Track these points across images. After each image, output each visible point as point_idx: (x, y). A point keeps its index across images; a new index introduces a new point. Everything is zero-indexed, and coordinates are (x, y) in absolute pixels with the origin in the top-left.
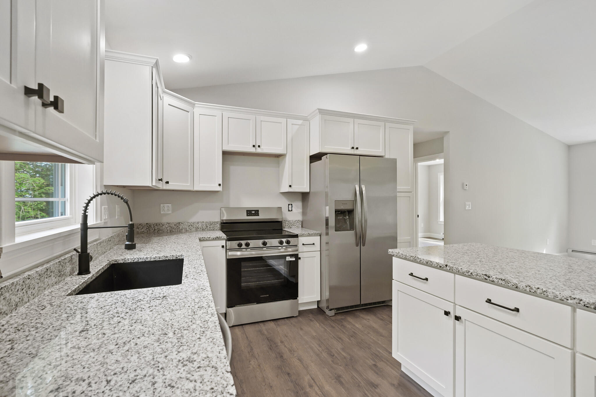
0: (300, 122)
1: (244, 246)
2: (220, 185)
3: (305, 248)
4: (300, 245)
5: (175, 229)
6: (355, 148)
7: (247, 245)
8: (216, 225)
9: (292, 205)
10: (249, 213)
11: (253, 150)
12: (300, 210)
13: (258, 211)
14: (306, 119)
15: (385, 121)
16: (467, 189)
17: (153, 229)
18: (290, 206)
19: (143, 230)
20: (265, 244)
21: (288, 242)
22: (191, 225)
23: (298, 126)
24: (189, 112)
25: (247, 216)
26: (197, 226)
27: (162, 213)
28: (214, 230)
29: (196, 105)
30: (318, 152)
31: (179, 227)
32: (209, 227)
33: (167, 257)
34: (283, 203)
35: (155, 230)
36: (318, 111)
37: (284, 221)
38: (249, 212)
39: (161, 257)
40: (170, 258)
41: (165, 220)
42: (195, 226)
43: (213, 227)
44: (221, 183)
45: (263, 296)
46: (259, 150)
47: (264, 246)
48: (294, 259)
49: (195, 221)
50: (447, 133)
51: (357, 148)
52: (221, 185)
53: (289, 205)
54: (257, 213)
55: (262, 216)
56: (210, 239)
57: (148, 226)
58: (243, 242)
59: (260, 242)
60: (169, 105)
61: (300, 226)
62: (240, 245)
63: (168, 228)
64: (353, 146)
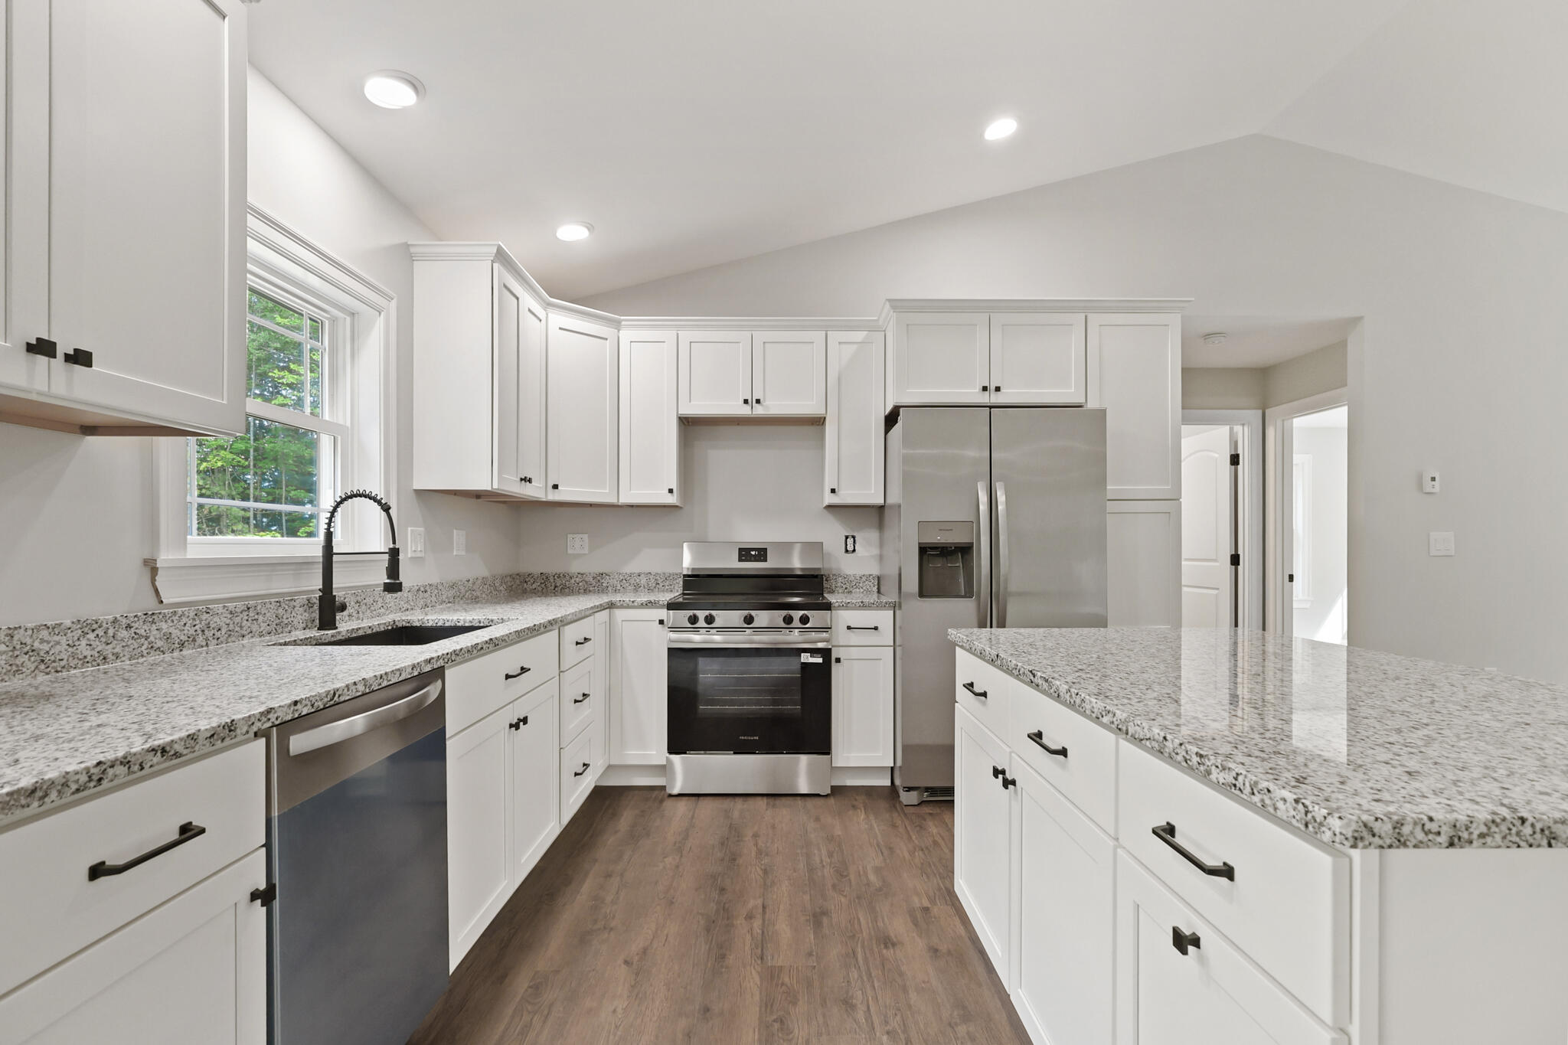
0: (860, 336)
1: (702, 623)
2: (671, 491)
3: (854, 638)
4: (840, 628)
6: (993, 388)
7: (710, 620)
8: (677, 581)
9: (854, 537)
10: (743, 555)
11: (746, 411)
12: (875, 551)
13: (766, 550)
14: (872, 328)
15: (1087, 308)
16: (1437, 489)
17: (553, 584)
18: (850, 541)
19: (534, 586)
20: (749, 620)
21: (806, 620)
22: (626, 579)
23: (855, 347)
24: (607, 339)
25: (740, 560)
26: (638, 580)
27: (570, 551)
28: (671, 591)
29: (623, 323)
30: (896, 404)
32: (661, 585)
34: (831, 534)
35: (556, 587)
36: (888, 305)
37: (834, 575)
38: (745, 554)
41: (575, 568)
42: (632, 581)
44: (675, 487)
45: (746, 738)
46: (759, 411)
47: (746, 626)
48: (820, 660)
49: (633, 571)
50: (1356, 321)
51: (998, 389)
52: (675, 490)
53: (847, 537)
54: (762, 554)
55: (773, 563)
56: (636, 604)
57: (545, 578)
58: (701, 614)
59: (735, 617)
60: (560, 328)
61: (875, 589)
62: (693, 620)
63: (580, 584)
64: (987, 384)
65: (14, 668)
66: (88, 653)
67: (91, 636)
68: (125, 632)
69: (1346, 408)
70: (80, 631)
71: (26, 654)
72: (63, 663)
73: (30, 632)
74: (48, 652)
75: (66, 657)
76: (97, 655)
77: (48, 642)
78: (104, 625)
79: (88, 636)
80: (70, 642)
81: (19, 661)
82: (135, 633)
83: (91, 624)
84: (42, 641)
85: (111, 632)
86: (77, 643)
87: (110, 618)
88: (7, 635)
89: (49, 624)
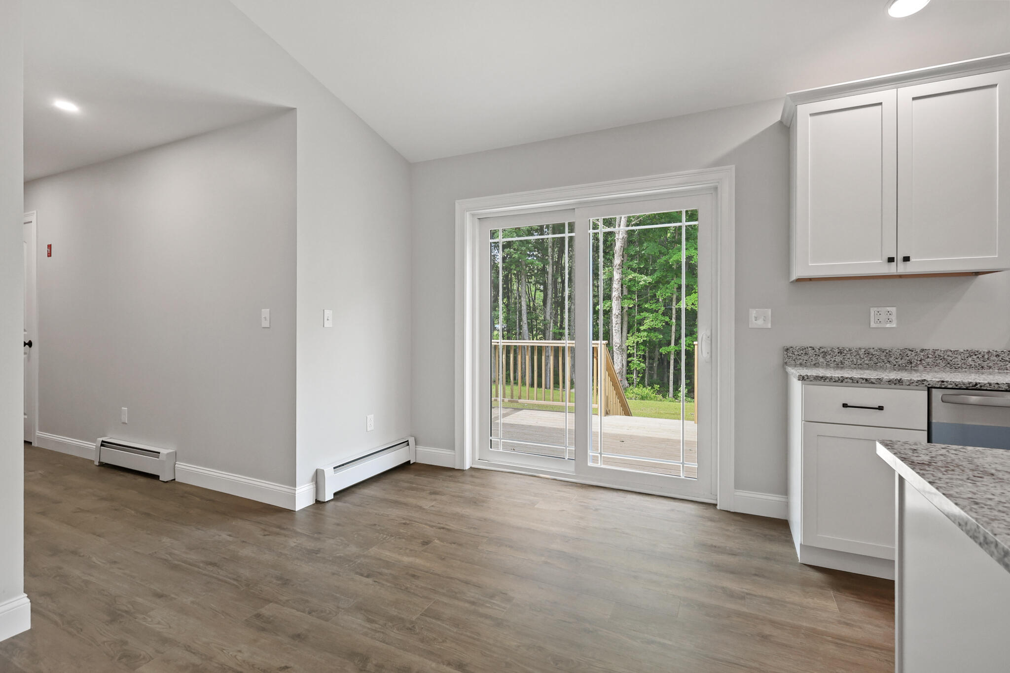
65: (936, 364)
66: (973, 363)
67: (975, 357)
68: (995, 358)
70: (968, 354)
71: (941, 359)
72: (958, 366)
73: (943, 352)
74: (951, 361)
75: (960, 364)
76: (977, 365)
77: (951, 357)
78: (982, 353)
79: (973, 357)
80: (963, 358)
81: (938, 362)
82: (1002, 359)
83: (974, 352)
84: (948, 356)
85: (986, 357)
86: (966, 359)
87: (986, 351)
88: (932, 352)
89: (952, 350)
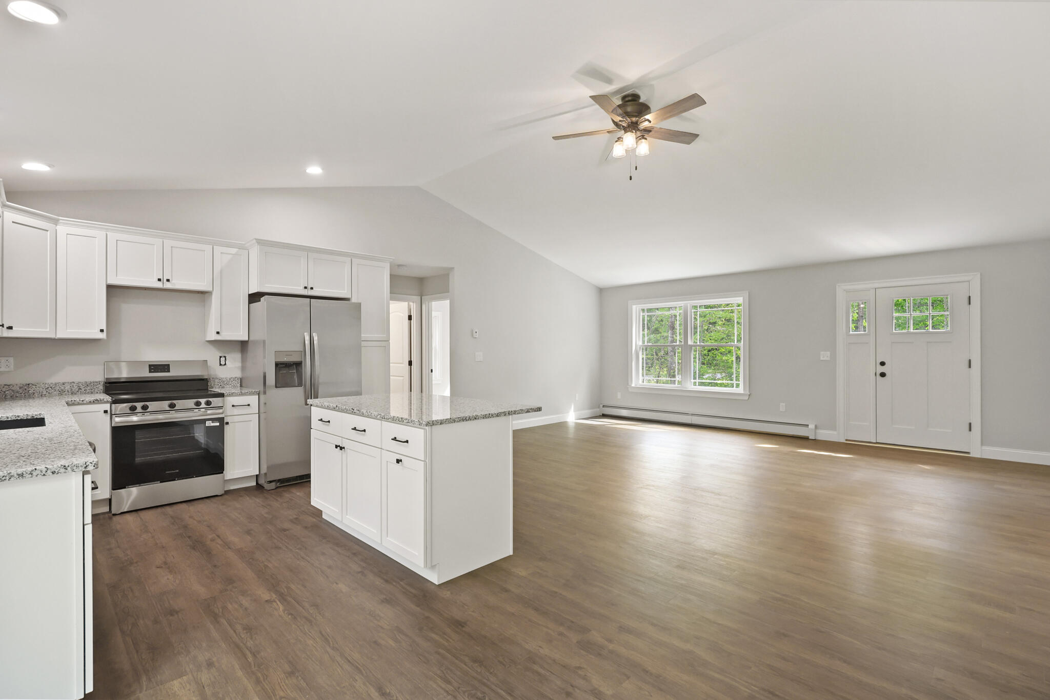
0: (234, 251)
1: (138, 409)
2: (102, 331)
3: (236, 411)
4: (228, 406)
5: (21, 393)
6: (309, 287)
7: (145, 408)
8: (97, 386)
9: (225, 357)
10: (153, 369)
11: (159, 285)
12: (240, 364)
13: (168, 365)
14: (241, 247)
15: (352, 256)
16: (477, 336)
18: (223, 359)
20: (172, 406)
21: (208, 403)
22: (51, 387)
23: (230, 256)
24: (47, 231)
25: (150, 372)
26: (62, 388)
28: (92, 393)
29: (60, 221)
30: (256, 291)
31: (28, 390)
32: (83, 389)
33: (18, 416)
34: (212, 356)
36: (255, 241)
37: (213, 378)
38: (154, 368)
39: (9, 417)
40: (22, 418)
42: (57, 388)
43: (92, 389)
44: (104, 328)
45: (170, 472)
46: (168, 286)
47: (170, 409)
48: (218, 424)
49: (57, 381)
51: (312, 288)
52: (105, 330)
53: (221, 357)
54: (165, 367)
55: (174, 373)
56: (85, 402)
58: (138, 405)
59: (165, 405)
60: (13, 222)
61: (239, 385)
62: (133, 409)
63: (7, 392)
64: (306, 286)
69: (449, 301)
